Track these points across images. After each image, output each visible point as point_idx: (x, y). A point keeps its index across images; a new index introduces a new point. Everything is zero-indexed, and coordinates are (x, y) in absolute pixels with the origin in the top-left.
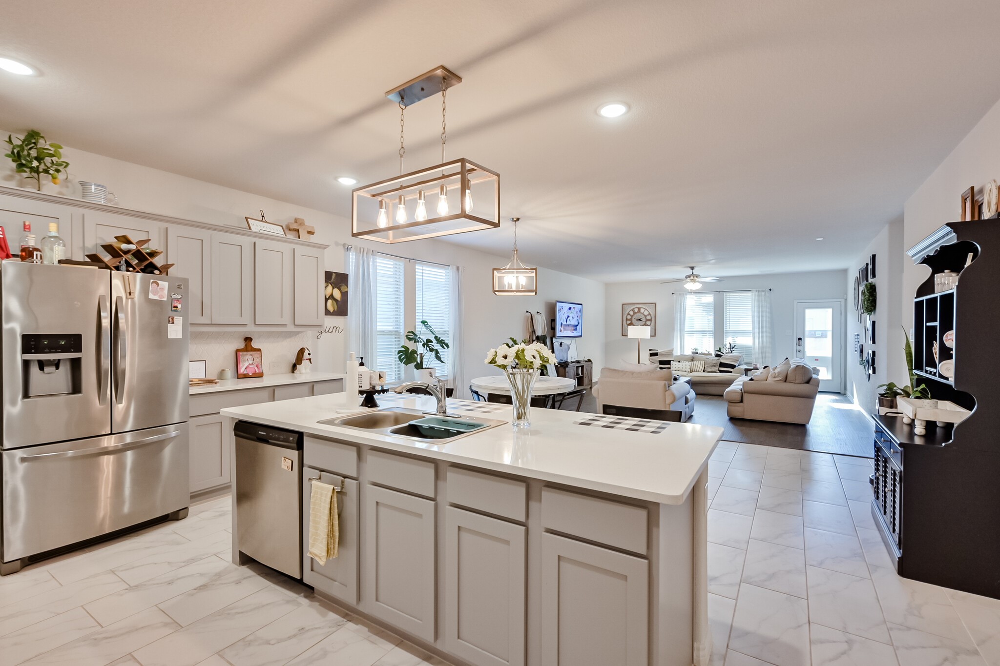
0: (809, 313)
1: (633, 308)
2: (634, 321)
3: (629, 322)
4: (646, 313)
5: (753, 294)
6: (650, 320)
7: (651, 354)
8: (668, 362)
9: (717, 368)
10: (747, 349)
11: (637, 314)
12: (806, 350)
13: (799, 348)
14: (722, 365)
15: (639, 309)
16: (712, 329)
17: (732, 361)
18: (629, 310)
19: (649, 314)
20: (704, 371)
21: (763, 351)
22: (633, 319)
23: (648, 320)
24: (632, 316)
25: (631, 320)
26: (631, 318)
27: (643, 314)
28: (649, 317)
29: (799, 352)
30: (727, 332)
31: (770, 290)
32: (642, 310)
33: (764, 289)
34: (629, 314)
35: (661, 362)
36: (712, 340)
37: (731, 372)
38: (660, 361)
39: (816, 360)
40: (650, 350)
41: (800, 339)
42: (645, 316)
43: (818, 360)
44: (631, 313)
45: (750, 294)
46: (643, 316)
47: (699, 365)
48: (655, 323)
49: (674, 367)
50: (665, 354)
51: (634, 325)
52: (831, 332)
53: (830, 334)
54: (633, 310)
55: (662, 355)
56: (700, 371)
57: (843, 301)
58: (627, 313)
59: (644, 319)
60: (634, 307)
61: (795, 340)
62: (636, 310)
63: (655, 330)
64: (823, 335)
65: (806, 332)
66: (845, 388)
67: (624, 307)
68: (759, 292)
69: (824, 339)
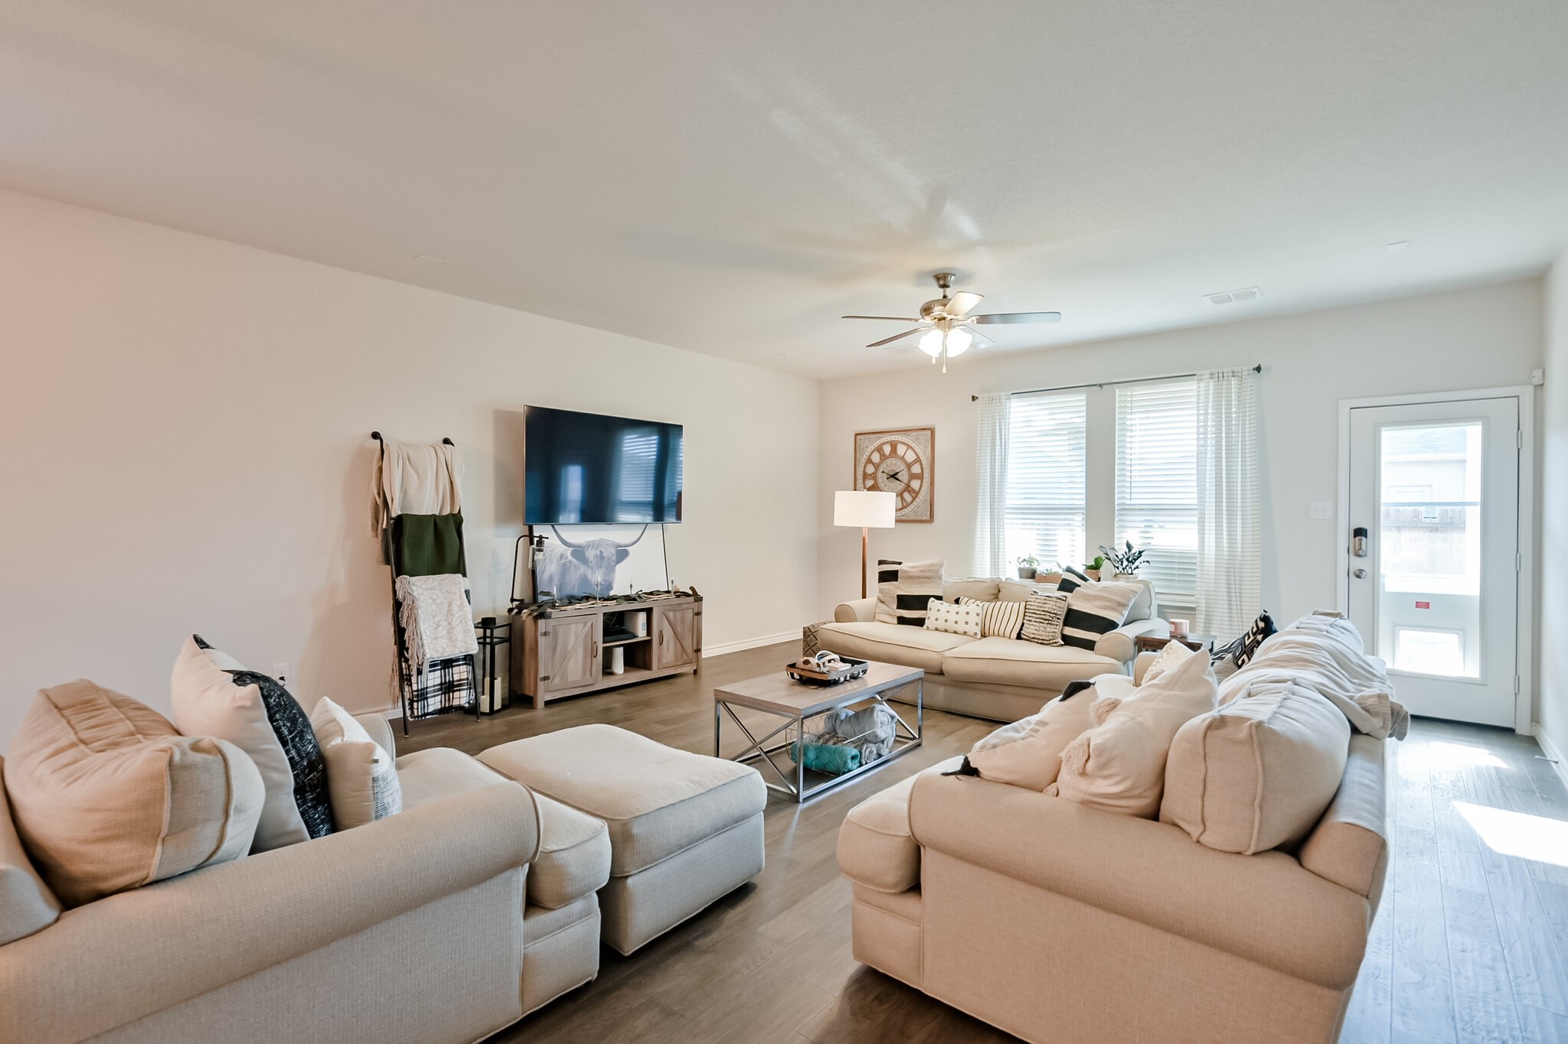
0: (1395, 443)
1: (879, 443)
2: (882, 478)
3: (870, 483)
4: (910, 457)
5: (1202, 385)
6: (920, 477)
7: (881, 574)
8: (921, 602)
9: (1056, 629)
10: (1180, 565)
11: (889, 461)
12: (1385, 569)
13: (1357, 563)
14: (1073, 618)
15: (894, 446)
16: (1081, 502)
17: (1105, 608)
18: (869, 450)
19: (918, 460)
20: (1019, 637)
21: (1231, 571)
22: (880, 474)
23: (913, 477)
24: (877, 466)
25: (874, 476)
26: (875, 473)
27: (903, 458)
28: (916, 469)
29: (1358, 577)
30: (1126, 510)
31: (1258, 369)
32: (901, 450)
33: (1236, 369)
34: (869, 461)
35: (904, 602)
36: (1081, 536)
37: (1089, 645)
38: (900, 597)
39: (1418, 605)
40: (881, 563)
41: (1360, 532)
42: (909, 466)
43: (1427, 605)
44: (876, 458)
45: (1191, 386)
46: (903, 467)
47: (1008, 614)
48: (932, 483)
49: (933, 619)
50: (919, 577)
51: (881, 491)
52: (1478, 508)
53: (1473, 517)
54: (879, 449)
55: (911, 578)
56: (1007, 633)
57: (1527, 394)
58: (865, 457)
59: (904, 476)
60: (882, 441)
61: (1344, 538)
62: (887, 449)
63: (932, 505)
64: (1447, 523)
65: (1383, 509)
66: (1536, 717)
67: (858, 443)
68: (1219, 377)
69: (1455, 536)
